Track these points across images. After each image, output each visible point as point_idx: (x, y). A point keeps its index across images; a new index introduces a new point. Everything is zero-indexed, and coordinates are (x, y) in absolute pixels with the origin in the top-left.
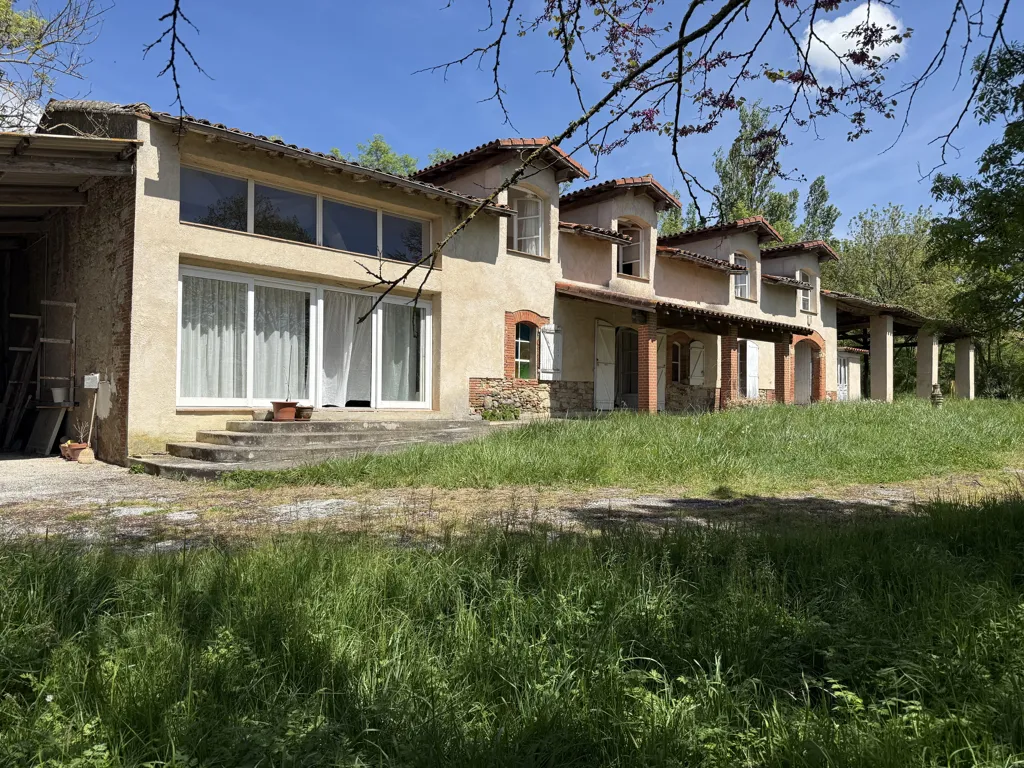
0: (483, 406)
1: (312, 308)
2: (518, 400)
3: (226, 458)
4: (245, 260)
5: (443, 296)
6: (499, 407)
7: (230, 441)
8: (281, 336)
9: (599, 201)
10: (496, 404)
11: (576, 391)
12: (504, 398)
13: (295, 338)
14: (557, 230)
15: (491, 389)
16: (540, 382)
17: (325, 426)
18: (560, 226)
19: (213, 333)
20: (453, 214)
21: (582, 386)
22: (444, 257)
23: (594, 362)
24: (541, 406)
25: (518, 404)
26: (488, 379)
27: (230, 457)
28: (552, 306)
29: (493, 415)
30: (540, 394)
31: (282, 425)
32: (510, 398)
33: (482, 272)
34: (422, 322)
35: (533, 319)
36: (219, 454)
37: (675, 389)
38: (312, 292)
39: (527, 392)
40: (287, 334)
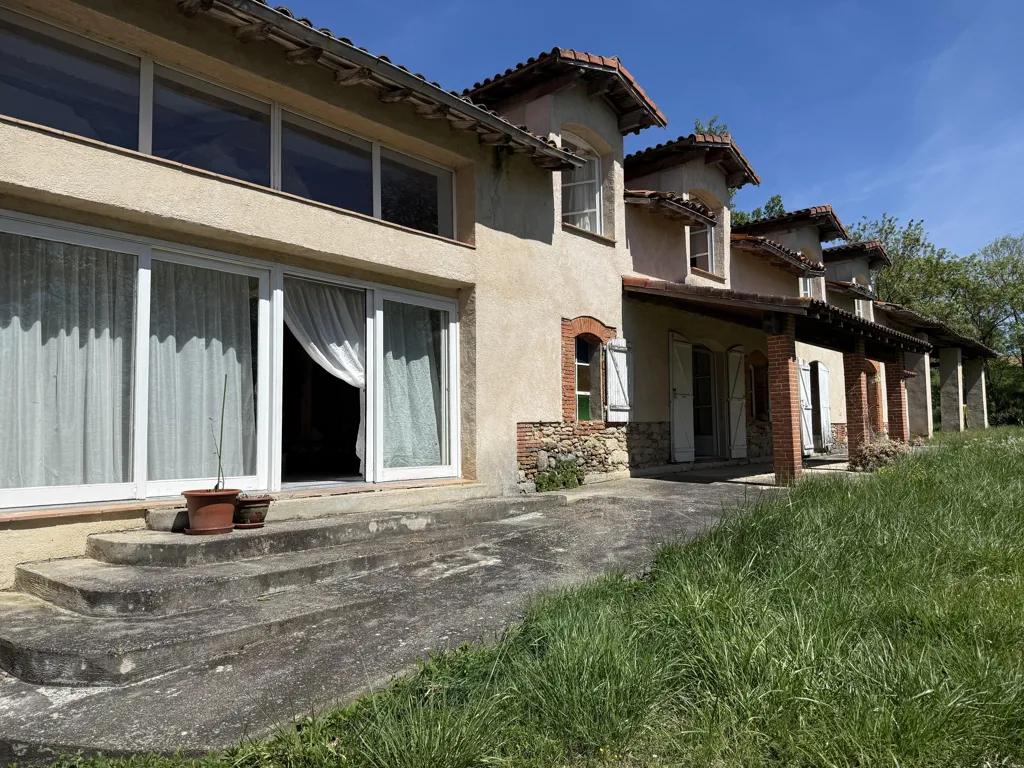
0: (536, 467)
1: (263, 304)
2: (580, 454)
3: (59, 674)
4: (130, 206)
5: (478, 290)
6: (557, 467)
7: (83, 604)
8: (208, 345)
9: (661, 169)
10: (553, 462)
11: (650, 436)
12: (563, 452)
13: (232, 352)
14: (623, 201)
15: (546, 440)
16: (608, 425)
17: (294, 541)
18: (626, 195)
19: (68, 341)
20: (490, 159)
21: (656, 429)
22: (478, 227)
23: (669, 395)
24: (610, 461)
25: (581, 461)
26: (541, 424)
27: (69, 671)
28: (619, 311)
29: (551, 480)
30: (609, 443)
31: (209, 546)
32: (570, 452)
33: (531, 255)
34: (443, 333)
35: (596, 331)
36: (41, 661)
37: (755, 429)
38: (263, 279)
39: (592, 441)
40: (216, 344)
